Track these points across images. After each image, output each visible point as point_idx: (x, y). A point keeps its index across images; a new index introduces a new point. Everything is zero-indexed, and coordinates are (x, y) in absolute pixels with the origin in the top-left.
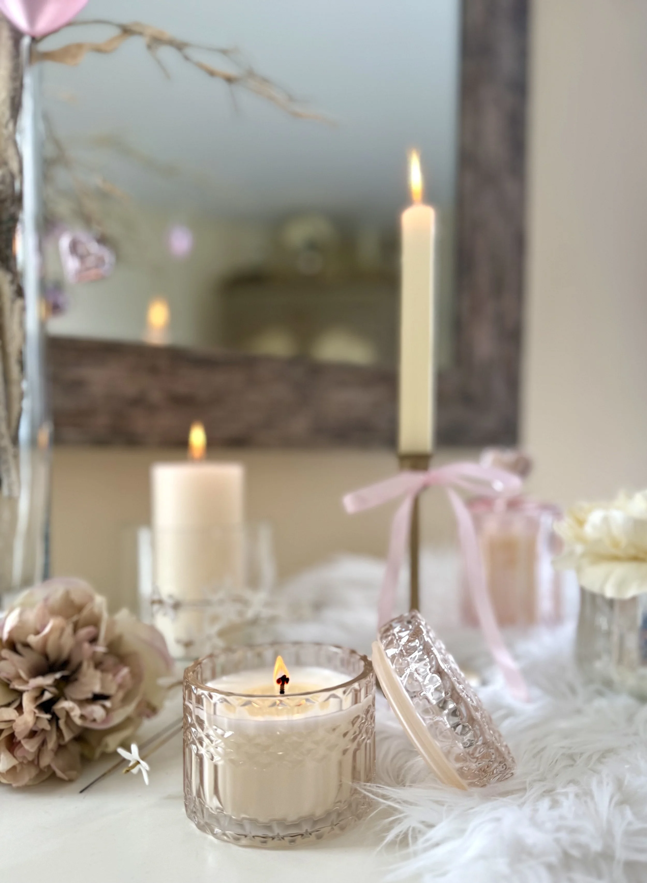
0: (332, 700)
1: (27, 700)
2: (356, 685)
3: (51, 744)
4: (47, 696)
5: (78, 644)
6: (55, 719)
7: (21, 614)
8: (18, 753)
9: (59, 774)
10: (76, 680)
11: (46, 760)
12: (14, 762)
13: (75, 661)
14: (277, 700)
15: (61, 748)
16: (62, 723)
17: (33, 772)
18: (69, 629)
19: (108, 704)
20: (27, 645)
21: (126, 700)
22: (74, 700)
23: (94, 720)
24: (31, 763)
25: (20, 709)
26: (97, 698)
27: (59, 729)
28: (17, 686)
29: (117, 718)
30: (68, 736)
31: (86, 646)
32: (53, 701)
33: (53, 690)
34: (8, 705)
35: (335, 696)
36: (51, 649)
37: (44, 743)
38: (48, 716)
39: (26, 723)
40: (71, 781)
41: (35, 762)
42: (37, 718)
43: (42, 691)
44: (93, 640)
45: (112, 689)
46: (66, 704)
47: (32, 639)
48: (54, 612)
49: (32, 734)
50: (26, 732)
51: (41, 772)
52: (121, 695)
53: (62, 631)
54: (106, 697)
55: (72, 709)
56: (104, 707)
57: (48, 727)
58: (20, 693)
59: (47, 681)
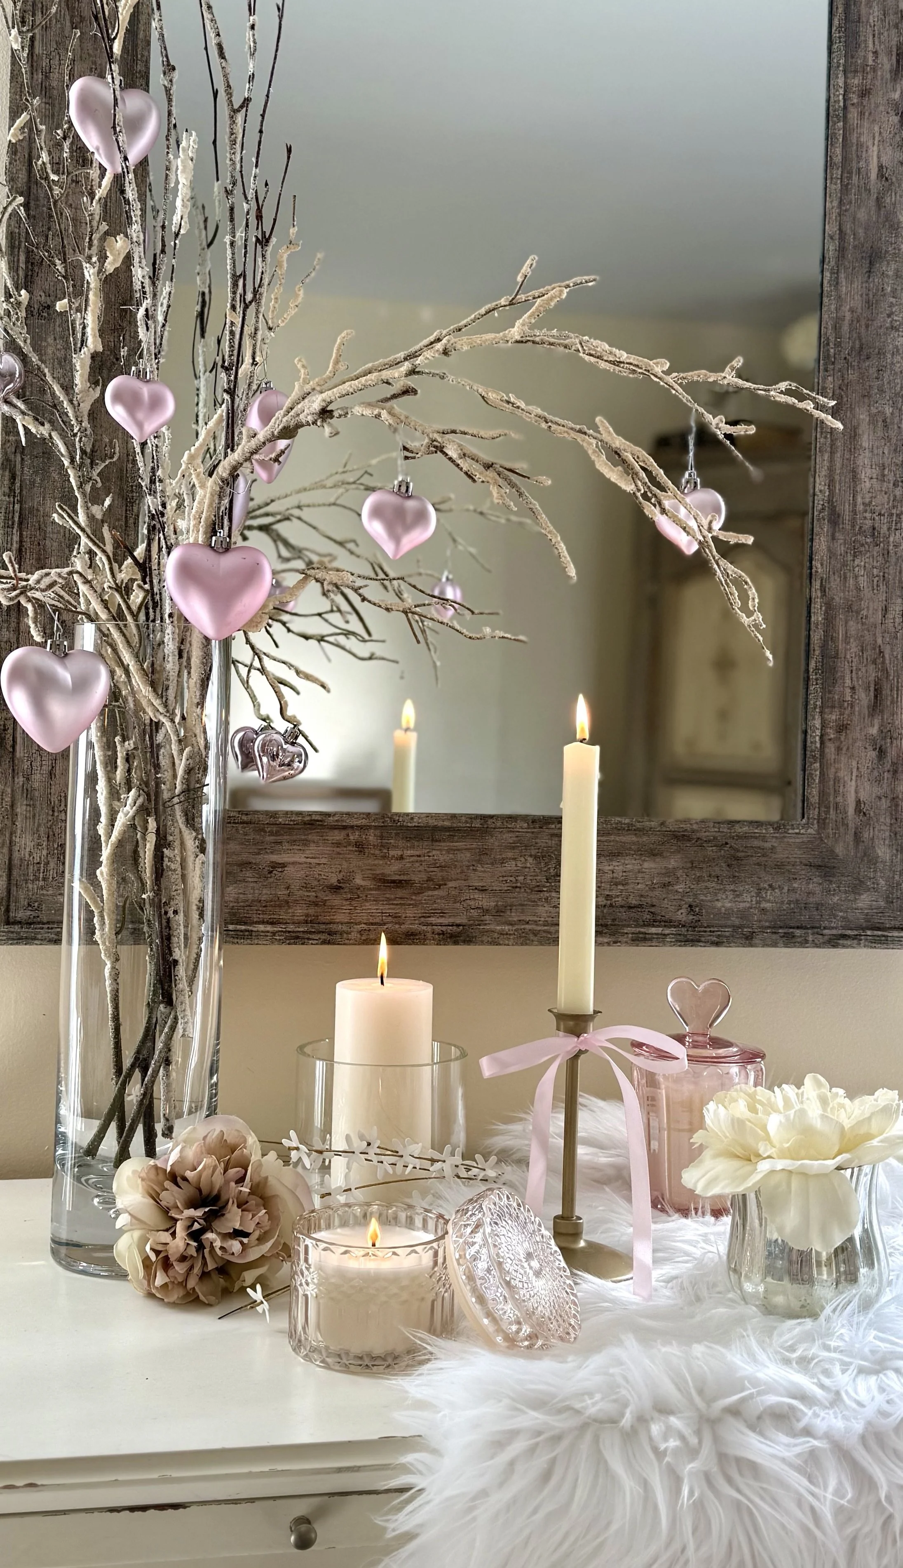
0: (413, 1255)
1: (180, 1227)
2: (435, 1245)
3: (197, 1270)
4: (196, 1226)
5: (227, 1182)
6: (200, 1248)
7: (181, 1151)
8: (171, 1272)
9: (202, 1297)
10: (223, 1215)
11: (192, 1283)
12: (167, 1280)
13: (224, 1198)
14: (371, 1251)
15: (205, 1275)
16: (206, 1251)
17: (181, 1292)
18: (220, 1169)
19: (245, 1240)
20: (185, 1179)
21: (261, 1240)
22: (218, 1234)
23: (233, 1254)
24: (180, 1284)
25: (173, 1235)
26: (238, 1234)
27: (204, 1257)
28: (173, 1214)
29: (254, 1254)
30: (211, 1266)
31: (233, 1184)
32: (202, 1231)
33: (201, 1221)
34: (167, 1230)
35: (416, 1252)
36: (203, 1185)
37: (191, 1268)
38: (196, 1244)
39: (177, 1247)
40: (210, 1305)
41: (183, 1284)
42: (188, 1244)
43: (193, 1220)
44: (241, 1180)
45: (250, 1227)
46: (210, 1236)
47: (189, 1174)
48: (210, 1152)
49: (183, 1258)
50: (178, 1255)
51: (188, 1294)
52: (257, 1234)
53: (215, 1168)
54: (247, 1235)
55: (215, 1241)
56: (242, 1243)
57: (195, 1255)
58: (176, 1220)
59: (199, 1213)
